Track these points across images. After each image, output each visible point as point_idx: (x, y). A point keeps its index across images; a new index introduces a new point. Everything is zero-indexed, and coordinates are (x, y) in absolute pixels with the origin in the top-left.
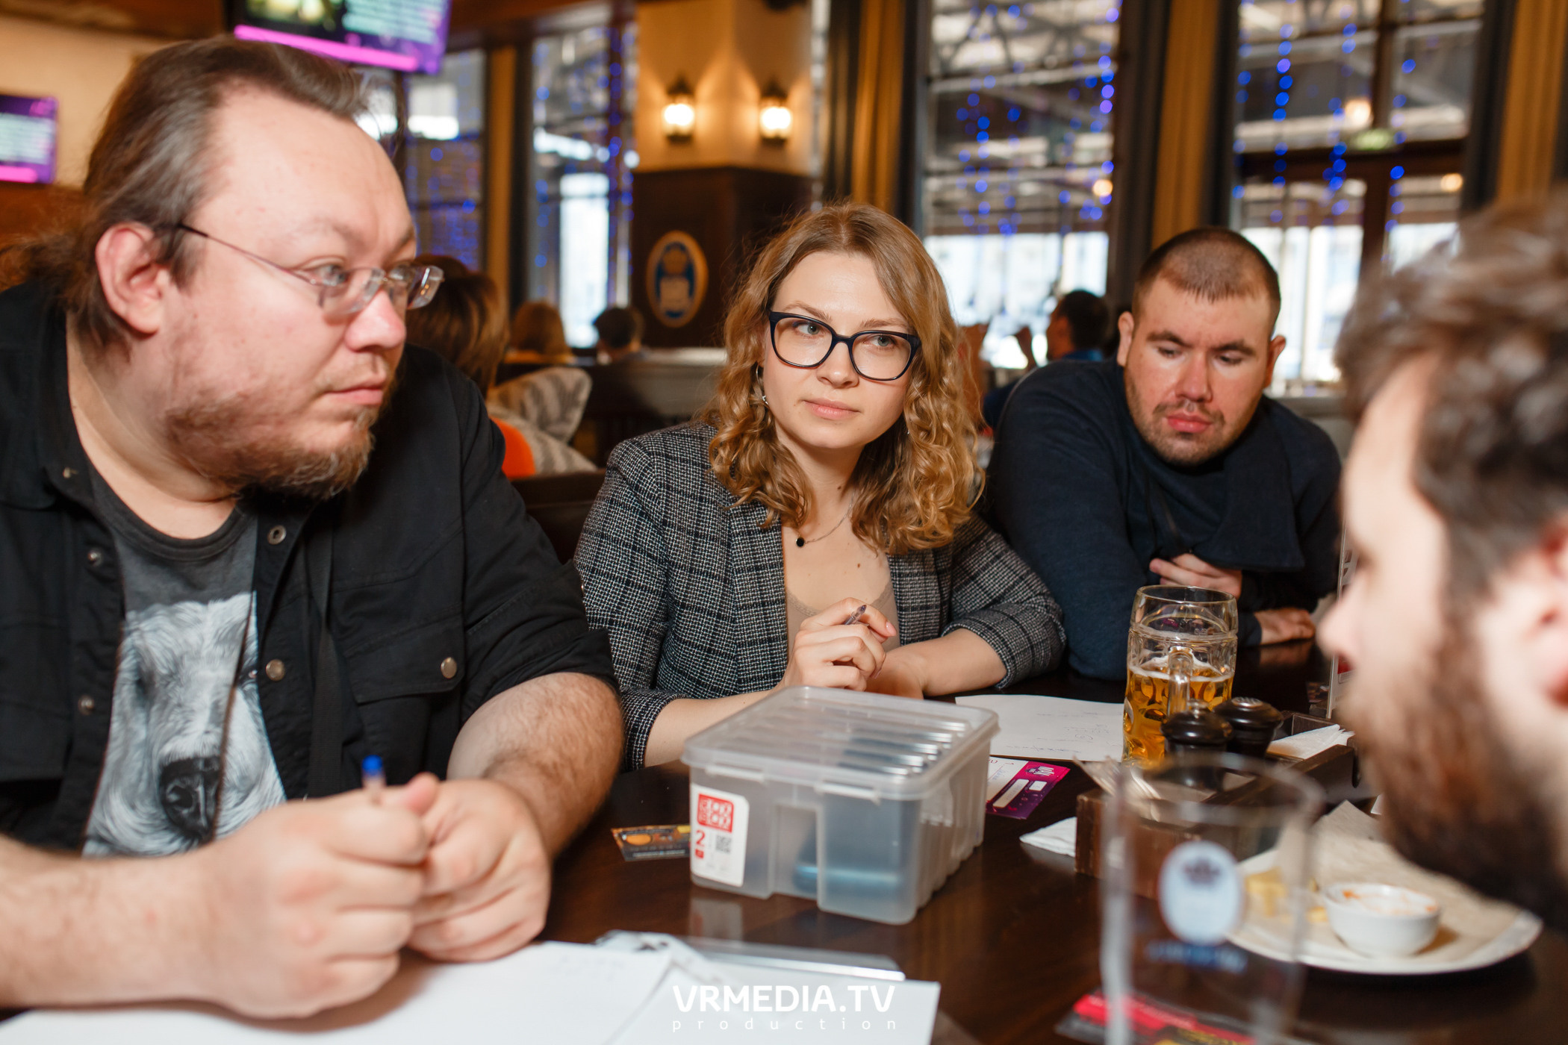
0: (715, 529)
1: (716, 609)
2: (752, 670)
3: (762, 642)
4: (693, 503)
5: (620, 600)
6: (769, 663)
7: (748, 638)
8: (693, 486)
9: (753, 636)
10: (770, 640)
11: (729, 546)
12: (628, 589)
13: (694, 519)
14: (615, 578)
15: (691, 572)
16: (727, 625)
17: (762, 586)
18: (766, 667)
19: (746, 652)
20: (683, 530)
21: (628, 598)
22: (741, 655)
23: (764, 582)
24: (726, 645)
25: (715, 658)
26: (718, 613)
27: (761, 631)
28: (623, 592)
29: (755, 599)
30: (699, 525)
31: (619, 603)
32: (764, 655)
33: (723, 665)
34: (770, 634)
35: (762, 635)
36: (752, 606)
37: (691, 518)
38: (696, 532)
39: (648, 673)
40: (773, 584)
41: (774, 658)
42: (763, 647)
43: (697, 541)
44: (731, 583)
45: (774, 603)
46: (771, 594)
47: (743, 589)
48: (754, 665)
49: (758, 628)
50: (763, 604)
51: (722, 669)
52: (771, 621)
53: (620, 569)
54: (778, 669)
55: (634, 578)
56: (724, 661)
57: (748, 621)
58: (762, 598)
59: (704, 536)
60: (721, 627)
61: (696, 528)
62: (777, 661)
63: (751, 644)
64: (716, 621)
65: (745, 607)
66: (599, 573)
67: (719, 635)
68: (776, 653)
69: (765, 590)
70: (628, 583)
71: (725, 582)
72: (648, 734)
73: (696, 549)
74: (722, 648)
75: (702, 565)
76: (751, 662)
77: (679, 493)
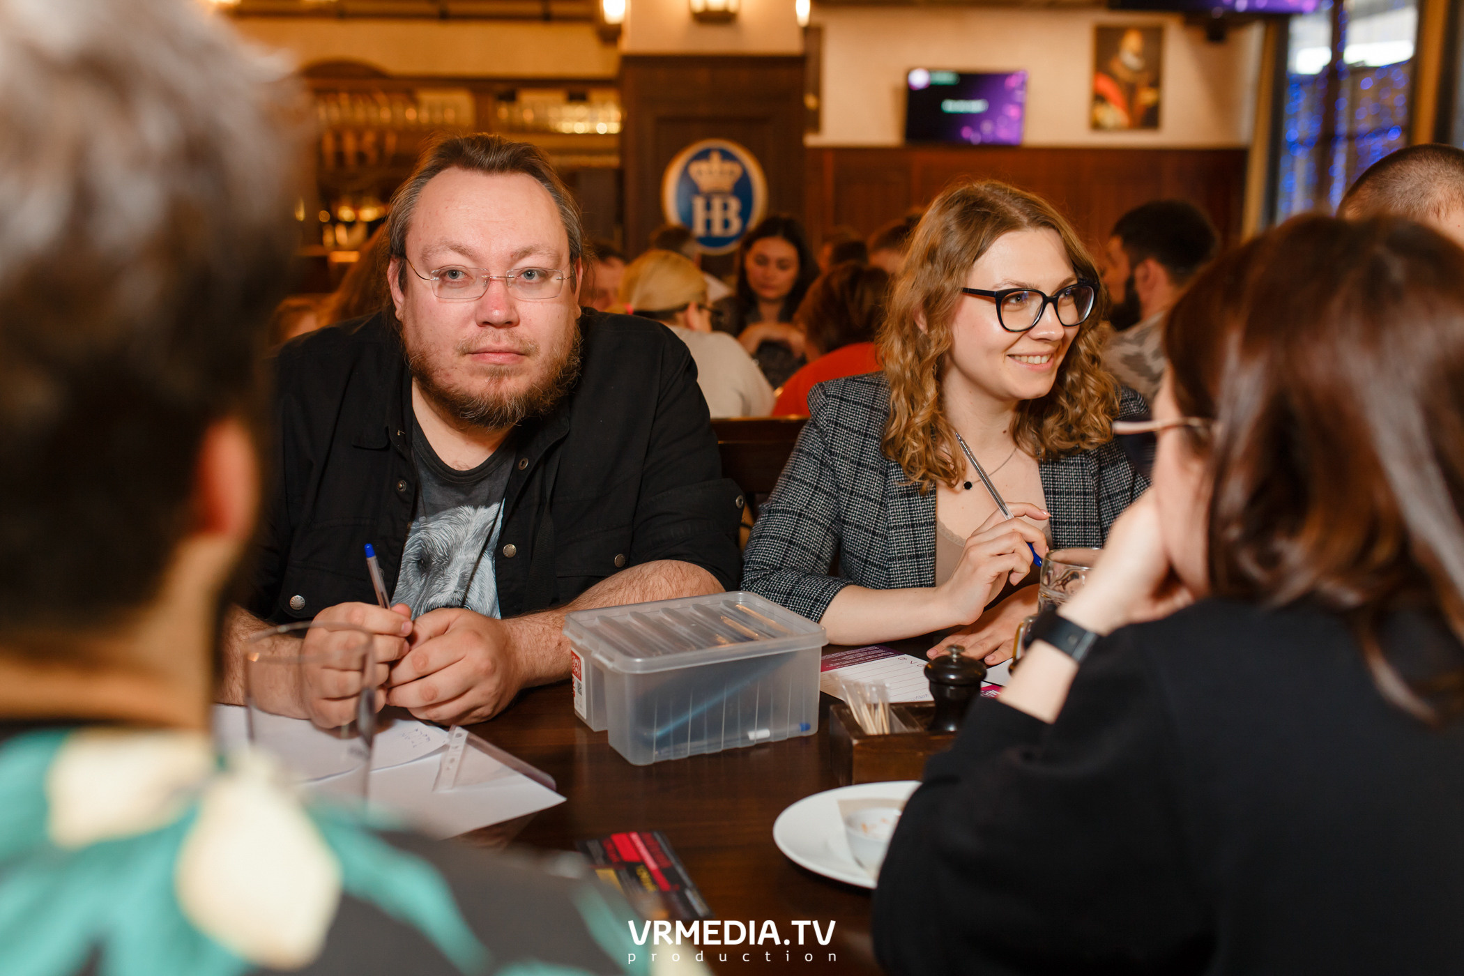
0: (875, 460)
1: (871, 527)
2: (901, 580)
3: (910, 557)
4: (858, 438)
5: (809, 501)
6: (916, 576)
7: (898, 553)
8: (859, 424)
9: (902, 552)
10: (917, 556)
11: (886, 476)
12: (815, 493)
13: (858, 451)
14: (806, 484)
15: (851, 494)
16: (881, 541)
17: (912, 511)
18: (913, 579)
19: (896, 565)
20: (847, 459)
21: (815, 500)
22: (892, 568)
23: (914, 507)
24: (880, 558)
25: (871, 569)
26: (873, 531)
27: (910, 548)
28: (812, 495)
29: (906, 521)
30: (862, 456)
31: (807, 504)
32: (912, 569)
33: (877, 575)
34: (918, 551)
35: (910, 552)
36: (902, 527)
37: (855, 450)
38: (858, 462)
39: (825, 564)
40: (922, 509)
41: (921, 572)
42: (911, 562)
43: (859, 469)
44: (886, 506)
45: (922, 525)
46: (920, 517)
47: (894, 512)
48: (903, 577)
49: (907, 545)
50: (913, 526)
51: (877, 578)
52: (919, 540)
53: (810, 477)
54: (924, 581)
55: (822, 485)
56: (878, 571)
57: (898, 539)
58: (911, 521)
59: (866, 466)
60: (875, 543)
61: (859, 459)
62: (923, 575)
63: (900, 559)
64: (871, 537)
65: (896, 527)
66: (795, 479)
67: (874, 549)
68: (923, 568)
69: (915, 514)
70: (816, 488)
71: (881, 505)
72: (828, 605)
73: (857, 476)
74: (876, 560)
75: (862, 488)
76: (901, 574)
77: (846, 428)
